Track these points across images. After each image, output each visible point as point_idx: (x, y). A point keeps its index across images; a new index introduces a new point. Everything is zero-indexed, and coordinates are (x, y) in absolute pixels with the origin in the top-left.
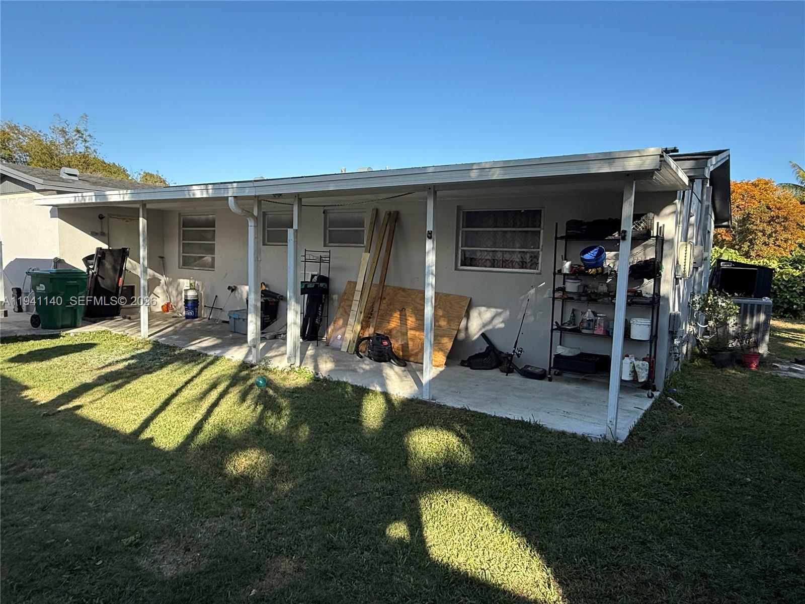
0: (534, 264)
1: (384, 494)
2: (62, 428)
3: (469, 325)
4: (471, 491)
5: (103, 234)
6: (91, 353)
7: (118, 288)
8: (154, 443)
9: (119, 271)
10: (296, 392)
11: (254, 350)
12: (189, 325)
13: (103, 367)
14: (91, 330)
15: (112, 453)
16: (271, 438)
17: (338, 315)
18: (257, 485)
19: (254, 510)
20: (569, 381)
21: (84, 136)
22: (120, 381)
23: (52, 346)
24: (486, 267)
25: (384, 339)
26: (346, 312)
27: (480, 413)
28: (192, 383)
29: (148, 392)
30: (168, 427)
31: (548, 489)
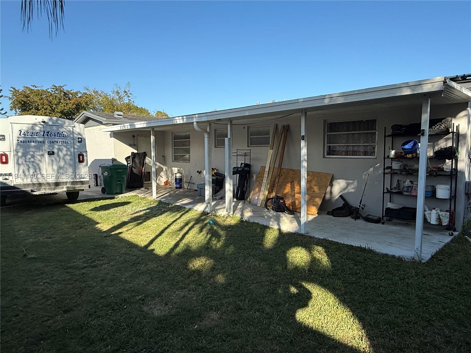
0: (372, 153)
1: (271, 283)
2: (113, 243)
3: (332, 190)
4: (322, 284)
5: (134, 145)
6: (128, 207)
7: (142, 173)
8: (154, 252)
9: (142, 164)
10: (229, 228)
11: (209, 205)
12: (177, 192)
13: (134, 214)
14: (129, 195)
15: (135, 256)
16: (213, 251)
17: (256, 186)
18: (204, 275)
19: (201, 287)
20: (395, 224)
21: (128, 94)
22: (141, 221)
23: (111, 203)
24: (342, 155)
25: (280, 199)
26: (260, 184)
27: (335, 242)
28: (176, 222)
29: (154, 226)
30: (162, 244)
31: (370, 286)
